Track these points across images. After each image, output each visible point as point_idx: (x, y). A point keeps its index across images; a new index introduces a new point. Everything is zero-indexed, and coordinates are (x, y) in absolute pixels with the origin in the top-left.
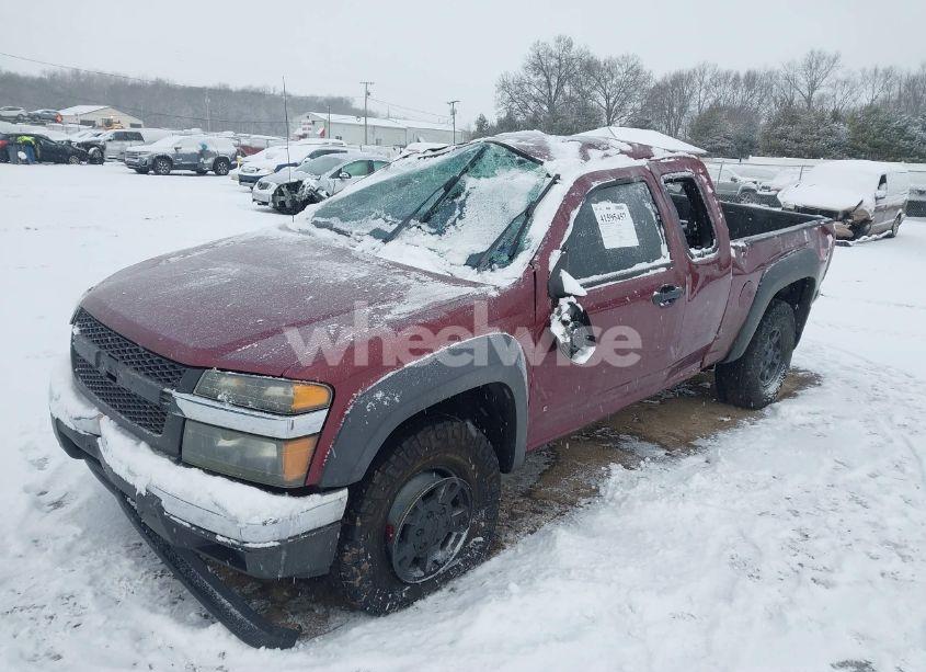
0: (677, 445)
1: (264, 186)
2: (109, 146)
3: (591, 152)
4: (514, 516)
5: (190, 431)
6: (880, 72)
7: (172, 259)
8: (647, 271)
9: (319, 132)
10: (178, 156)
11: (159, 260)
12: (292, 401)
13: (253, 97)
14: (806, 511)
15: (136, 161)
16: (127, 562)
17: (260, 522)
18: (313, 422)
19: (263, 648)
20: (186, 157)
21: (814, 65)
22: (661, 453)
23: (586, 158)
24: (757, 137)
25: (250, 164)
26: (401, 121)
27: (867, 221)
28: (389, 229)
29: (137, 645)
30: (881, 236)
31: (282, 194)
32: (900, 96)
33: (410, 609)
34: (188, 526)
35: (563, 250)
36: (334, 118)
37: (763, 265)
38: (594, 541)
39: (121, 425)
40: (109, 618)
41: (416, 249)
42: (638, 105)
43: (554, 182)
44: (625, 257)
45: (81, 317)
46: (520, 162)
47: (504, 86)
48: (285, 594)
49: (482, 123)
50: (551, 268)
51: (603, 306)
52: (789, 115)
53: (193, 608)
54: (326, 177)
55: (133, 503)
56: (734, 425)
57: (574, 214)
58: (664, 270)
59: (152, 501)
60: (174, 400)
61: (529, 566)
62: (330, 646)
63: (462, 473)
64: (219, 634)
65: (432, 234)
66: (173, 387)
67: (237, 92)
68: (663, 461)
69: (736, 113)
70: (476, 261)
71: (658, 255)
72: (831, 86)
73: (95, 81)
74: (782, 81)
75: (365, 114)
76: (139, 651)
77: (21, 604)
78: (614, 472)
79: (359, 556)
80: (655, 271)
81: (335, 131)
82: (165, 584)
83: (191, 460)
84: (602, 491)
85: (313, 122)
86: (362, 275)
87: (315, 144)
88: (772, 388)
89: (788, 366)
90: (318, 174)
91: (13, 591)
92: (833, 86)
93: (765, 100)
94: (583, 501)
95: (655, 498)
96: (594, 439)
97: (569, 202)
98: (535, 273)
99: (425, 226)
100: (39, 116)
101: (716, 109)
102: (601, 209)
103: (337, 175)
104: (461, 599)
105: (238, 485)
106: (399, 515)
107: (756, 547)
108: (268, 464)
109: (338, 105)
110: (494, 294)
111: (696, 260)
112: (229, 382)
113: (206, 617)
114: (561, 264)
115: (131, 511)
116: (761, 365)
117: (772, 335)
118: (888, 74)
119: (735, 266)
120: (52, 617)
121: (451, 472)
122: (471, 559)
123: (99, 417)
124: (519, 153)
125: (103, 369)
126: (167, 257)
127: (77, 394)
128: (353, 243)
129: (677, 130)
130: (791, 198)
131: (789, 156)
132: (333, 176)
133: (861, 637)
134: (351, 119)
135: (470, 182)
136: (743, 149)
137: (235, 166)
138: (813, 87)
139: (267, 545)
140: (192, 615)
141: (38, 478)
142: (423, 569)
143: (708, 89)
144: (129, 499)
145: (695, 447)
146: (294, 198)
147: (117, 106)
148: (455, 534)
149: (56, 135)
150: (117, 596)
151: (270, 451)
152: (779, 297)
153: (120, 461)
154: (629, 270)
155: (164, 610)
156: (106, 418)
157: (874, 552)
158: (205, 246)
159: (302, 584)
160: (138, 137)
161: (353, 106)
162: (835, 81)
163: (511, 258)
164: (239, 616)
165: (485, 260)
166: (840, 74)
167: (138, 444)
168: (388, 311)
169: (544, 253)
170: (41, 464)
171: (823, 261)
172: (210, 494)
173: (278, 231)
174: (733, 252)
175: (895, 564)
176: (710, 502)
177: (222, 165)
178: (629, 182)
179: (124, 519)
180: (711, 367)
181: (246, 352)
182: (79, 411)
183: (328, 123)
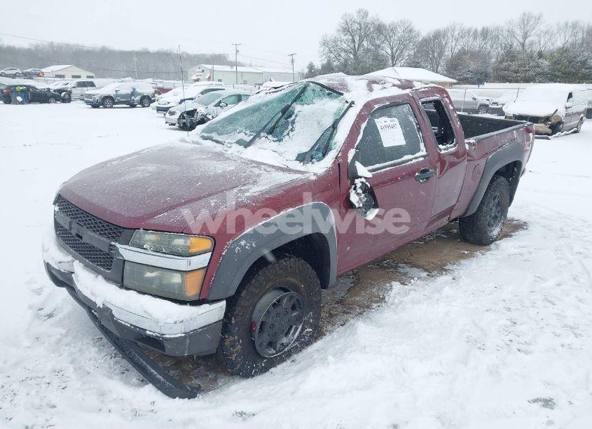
0: (434, 269)
1: (172, 113)
2: (74, 91)
3: (374, 86)
4: (331, 316)
5: (128, 268)
6: (570, 24)
7: (113, 163)
8: (411, 160)
9: (207, 77)
10: (117, 96)
11: (106, 163)
12: (189, 247)
13: (164, 56)
14: (515, 308)
15: (91, 100)
16: (94, 350)
17: (173, 322)
18: (203, 260)
19: (177, 398)
20: (123, 96)
21: (526, 22)
22: (424, 274)
23: (371, 90)
24: (490, 70)
25: (164, 99)
26: (259, 68)
27: (560, 123)
28: (248, 139)
29: (101, 398)
30: (570, 132)
31: (184, 118)
32: (583, 39)
33: (267, 373)
34: (129, 325)
35: (356, 149)
36: (217, 67)
37: (487, 154)
38: (381, 329)
39: (86, 266)
40: (84, 383)
41: (265, 151)
42: (412, 52)
43: (350, 106)
44: (397, 152)
45: (59, 200)
46: (329, 94)
47: (325, 43)
48: (191, 366)
49: (311, 67)
50: (349, 161)
51: (384, 183)
52: (510, 55)
53: (135, 376)
54: (211, 107)
55: (95, 313)
56: (471, 256)
57: (364, 125)
58: (422, 159)
59: (106, 311)
60: (118, 249)
61: (340, 346)
62: (218, 397)
63: (297, 289)
64: (151, 391)
65: (275, 141)
66: (116, 241)
67: (154, 53)
68: (425, 279)
69: (475, 55)
70: (302, 158)
71: (419, 150)
72: (537, 35)
73: (63, 49)
74: (505, 33)
75: (236, 64)
76: (102, 402)
77: (30, 376)
78: (394, 287)
79: (234, 341)
80: (416, 160)
81: (217, 76)
82: (117, 362)
83: (129, 286)
84: (387, 299)
85: (203, 71)
86: (230, 169)
87: (204, 85)
88: (496, 232)
89: (505, 217)
90: (206, 105)
91: (25, 368)
92: (539, 36)
93: (495, 46)
94: (375, 305)
95: (420, 302)
96: (382, 267)
97: (360, 118)
98: (339, 164)
99: (270, 137)
100: (29, 73)
101: (463, 53)
102: (380, 122)
103: (218, 105)
104: (299, 366)
105: (158, 300)
106: (258, 316)
107: (484, 331)
108: (176, 286)
109: (218, 59)
110: (313, 178)
111: (442, 152)
112: (151, 237)
113: (142, 381)
114: (355, 158)
115: (94, 318)
116: (488, 217)
117: (494, 199)
118: (574, 26)
119: (468, 155)
120: (49, 383)
121: (290, 289)
122: (304, 343)
123: (73, 261)
124: (328, 88)
125: (74, 232)
126: (110, 161)
127: (59, 248)
128: (225, 148)
129: (437, 67)
130: (512, 109)
131: (510, 81)
132: (216, 106)
133: (547, 383)
134: (227, 68)
135: (297, 107)
136: (480, 78)
137: (154, 101)
138: (525, 36)
139: (177, 336)
140: (134, 380)
141: (37, 300)
142: (275, 349)
143: (457, 40)
144: (93, 311)
145: (446, 270)
146: (192, 120)
147: (78, 65)
148: (294, 327)
149: (39, 85)
150: (88, 369)
151: (177, 279)
152: (498, 173)
153: (86, 287)
154: (400, 160)
155: (117, 377)
156: (77, 262)
157: (558, 331)
158: (135, 154)
159: (200, 360)
160: (92, 85)
161: (228, 60)
162: (539, 32)
163: (324, 155)
164: (162, 379)
165: (308, 157)
166: (542, 27)
167: (97, 277)
168: (247, 190)
169: (345, 151)
170: (38, 292)
171: (527, 150)
172: (141, 306)
173: (179, 142)
174: (467, 147)
175: (571, 339)
176: (454, 304)
177: (146, 101)
178: (398, 105)
179: (91, 324)
180: (456, 219)
181: (160, 219)
182: (61, 258)
183: (212, 71)
